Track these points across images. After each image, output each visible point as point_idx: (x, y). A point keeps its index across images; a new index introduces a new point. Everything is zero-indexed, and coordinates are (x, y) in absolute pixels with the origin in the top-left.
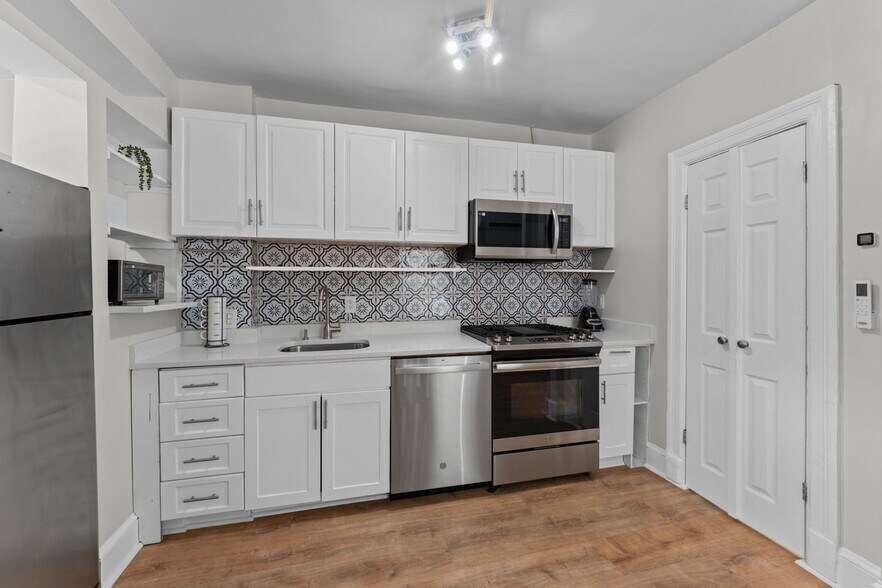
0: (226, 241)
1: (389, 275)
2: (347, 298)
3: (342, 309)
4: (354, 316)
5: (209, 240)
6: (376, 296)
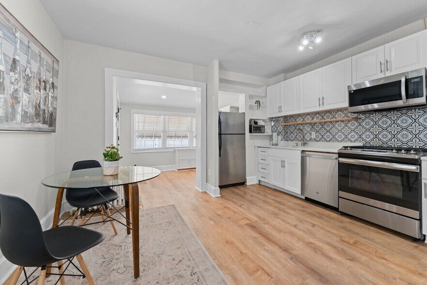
0: (279, 117)
1: (328, 123)
2: (312, 133)
3: (310, 137)
4: (315, 139)
5: (275, 118)
6: (323, 132)
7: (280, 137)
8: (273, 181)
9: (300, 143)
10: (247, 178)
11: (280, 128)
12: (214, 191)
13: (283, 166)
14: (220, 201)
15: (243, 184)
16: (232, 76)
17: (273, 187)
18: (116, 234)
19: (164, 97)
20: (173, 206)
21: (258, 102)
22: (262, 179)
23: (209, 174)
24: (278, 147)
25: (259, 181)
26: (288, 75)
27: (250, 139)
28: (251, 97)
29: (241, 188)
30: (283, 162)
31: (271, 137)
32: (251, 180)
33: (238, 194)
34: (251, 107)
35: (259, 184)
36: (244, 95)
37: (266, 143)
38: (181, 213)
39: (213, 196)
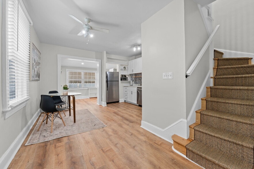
7: (133, 82)
8: (129, 100)
9: (139, 84)
10: (120, 99)
11: (134, 79)
12: (104, 104)
13: (132, 94)
14: (106, 107)
15: (118, 102)
16: (113, 56)
17: (129, 103)
18: (65, 116)
19: (83, 64)
20: (87, 109)
21: (125, 68)
22: (126, 100)
23: (102, 98)
24: (133, 86)
25: (125, 101)
26: (137, 56)
27: (121, 83)
28: (121, 65)
29: (117, 103)
30: (132, 92)
31: (130, 82)
32: (121, 100)
33: (114, 105)
34: (121, 70)
35: (125, 102)
36: (118, 64)
37: (128, 85)
38: (90, 111)
39: (104, 106)
